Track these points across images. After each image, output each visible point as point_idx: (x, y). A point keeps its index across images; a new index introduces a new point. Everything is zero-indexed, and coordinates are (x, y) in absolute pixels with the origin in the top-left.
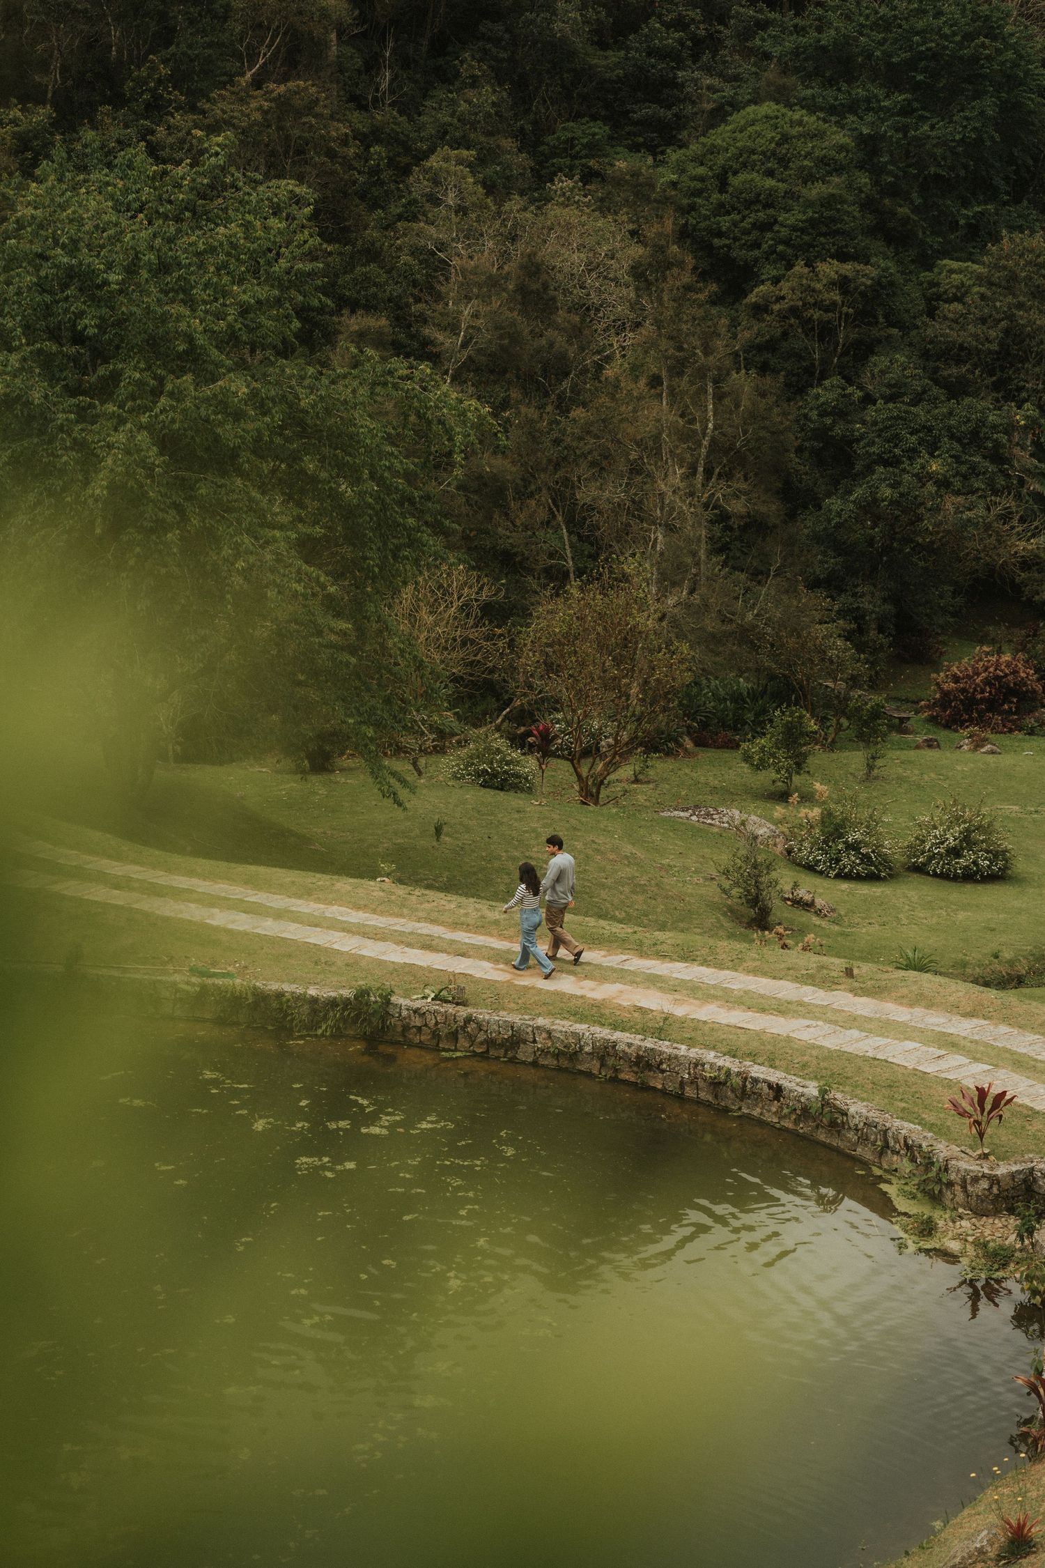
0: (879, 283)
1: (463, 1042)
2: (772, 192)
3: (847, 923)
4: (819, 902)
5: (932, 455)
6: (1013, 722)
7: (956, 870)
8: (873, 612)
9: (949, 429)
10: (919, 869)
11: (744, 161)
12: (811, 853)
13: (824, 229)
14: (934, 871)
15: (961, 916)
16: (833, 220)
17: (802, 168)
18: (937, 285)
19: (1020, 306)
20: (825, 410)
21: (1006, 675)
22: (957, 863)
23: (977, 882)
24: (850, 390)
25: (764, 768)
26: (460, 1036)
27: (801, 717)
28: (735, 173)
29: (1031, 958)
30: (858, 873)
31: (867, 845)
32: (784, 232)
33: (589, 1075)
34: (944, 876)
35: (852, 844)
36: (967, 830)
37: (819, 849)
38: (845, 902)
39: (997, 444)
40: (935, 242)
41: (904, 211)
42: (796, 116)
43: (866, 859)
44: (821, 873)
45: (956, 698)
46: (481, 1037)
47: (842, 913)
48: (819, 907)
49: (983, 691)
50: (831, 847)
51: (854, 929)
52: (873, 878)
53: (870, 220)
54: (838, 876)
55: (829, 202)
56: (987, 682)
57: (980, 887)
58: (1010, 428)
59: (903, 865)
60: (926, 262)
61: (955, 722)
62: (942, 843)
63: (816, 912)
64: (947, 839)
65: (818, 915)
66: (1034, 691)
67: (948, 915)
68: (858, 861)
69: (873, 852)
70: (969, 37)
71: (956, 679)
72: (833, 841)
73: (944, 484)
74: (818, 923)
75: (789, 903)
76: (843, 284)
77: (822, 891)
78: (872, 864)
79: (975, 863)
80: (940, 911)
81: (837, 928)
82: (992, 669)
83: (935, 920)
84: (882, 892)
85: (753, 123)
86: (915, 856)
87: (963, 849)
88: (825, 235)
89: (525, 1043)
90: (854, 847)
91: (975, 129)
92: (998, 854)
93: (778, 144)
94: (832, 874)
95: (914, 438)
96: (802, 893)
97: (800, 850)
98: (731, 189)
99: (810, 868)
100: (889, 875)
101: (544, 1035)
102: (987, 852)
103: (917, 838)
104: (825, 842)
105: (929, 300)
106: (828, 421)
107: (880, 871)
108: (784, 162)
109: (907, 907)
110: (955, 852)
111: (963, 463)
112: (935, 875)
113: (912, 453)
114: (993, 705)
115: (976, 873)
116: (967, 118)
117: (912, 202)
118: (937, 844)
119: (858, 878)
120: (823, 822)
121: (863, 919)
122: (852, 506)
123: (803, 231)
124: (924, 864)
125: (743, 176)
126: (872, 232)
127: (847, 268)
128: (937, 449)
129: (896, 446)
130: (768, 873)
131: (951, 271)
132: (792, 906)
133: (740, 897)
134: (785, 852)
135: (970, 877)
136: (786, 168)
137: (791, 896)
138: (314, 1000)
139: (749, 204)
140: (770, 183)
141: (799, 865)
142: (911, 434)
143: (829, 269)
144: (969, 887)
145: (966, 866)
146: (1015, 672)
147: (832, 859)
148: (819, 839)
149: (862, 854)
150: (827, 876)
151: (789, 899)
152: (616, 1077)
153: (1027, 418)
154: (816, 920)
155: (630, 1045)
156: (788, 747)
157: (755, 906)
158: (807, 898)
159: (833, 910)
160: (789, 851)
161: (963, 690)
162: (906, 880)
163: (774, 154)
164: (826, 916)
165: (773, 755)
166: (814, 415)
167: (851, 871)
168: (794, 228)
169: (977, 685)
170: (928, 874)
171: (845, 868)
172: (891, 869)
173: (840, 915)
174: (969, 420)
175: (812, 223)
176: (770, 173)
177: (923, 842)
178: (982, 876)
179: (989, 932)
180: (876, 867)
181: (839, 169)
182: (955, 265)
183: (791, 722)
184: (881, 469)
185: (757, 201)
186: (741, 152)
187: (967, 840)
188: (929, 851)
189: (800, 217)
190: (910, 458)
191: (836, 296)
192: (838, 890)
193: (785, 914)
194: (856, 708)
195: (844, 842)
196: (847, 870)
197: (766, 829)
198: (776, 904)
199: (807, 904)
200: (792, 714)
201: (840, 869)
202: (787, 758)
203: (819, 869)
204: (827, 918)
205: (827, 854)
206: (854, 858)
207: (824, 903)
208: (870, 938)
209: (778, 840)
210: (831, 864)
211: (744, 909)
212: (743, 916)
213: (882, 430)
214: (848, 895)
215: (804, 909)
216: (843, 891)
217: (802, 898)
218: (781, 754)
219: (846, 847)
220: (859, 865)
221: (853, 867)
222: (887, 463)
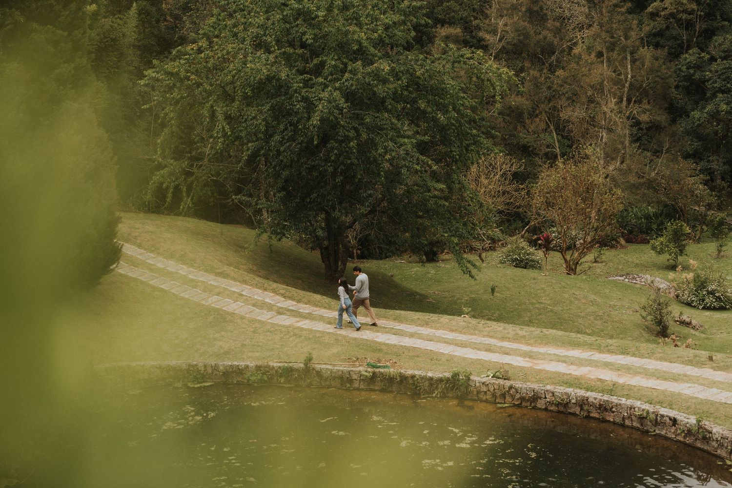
1: (508, 399)
3: (709, 333)
4: (694, 322)
8: (718, 170)
12: (689, 297)
20: (690, 66)
24: (703, 55)
25: (663, 253)
26: (506, 396)
27: (682, 226)
30: (714, 307)
31: (718, 291)
33: (574, 414)
37: (693, 295)
38: (707, 322)
43: (718, 299)
44: (695, 307)
46: (518, 396)
47: (706, 327)
48: (694, 325)
50: (699, 293)
51: (712, 336)
52: (722, 309)
54: (704, 308)
63: (692, 328)
65: (694, 329)
68: (714, 300)
69: (722, 295)
72: (701, 290)
74: (693, 333)
75: (678, 323)
77: (695, 316)
78: (722, 301)
81: (704, 335)
84: (728, 316)
89: (540, 399)
90: (712, 293)
94: (701, 307)
96: (685, 318)
97: (683, 295)
99: (689, 304)
100: (731, 307)
101: (551, 394)
104: (696, 291)
106: (692, 71)
107: (725, 305)
119: (715, 309)
120: (695, 281)
121: (718, 330)
122: (705, 115)
129: (728, 83)
130: (666, 308)
132: (680, 324)
133: (652, 321)
134: (675, 297)
137: (679, 319)
138: (431, 379)
141: (683, 303)
147: (700, 300)
148: (693, 289)
149: (717, 297)
150: (698, 309)
151: (678, 321)
152: (589, 415)
154: (692, 332)
155: (595, 399)
156: (675, 242)
157: (660, 325)
158: (688, 320)
159: (701, 326)
160: (677, 296)
164: (698, 329)
165: (667, 246)
166: (684, 68)
167: (710, 305)
171: (707, 304)
172: (731, 304)
173: (705, 329)
180: (724, 303)
183: (676, 229)
184: (721, 95)
191: (694, 6)
192: (704, 316)
193: (676, 329)
194: (711, 220)
195: (706, 291)
196: (708, 305)
197: (664, 285)
198: (671, 324)
199: (687, 324)
200: (677, 225)
201: (704, 305)
202: (674, 247)
203: (693, 305)
204: (698, 331)
205: (697, 297)
206: (712, 299)
207: (696, 322)
208: (721, 340)
209: (671, 290)
210: (700, 302)
211: (654, 327)
212: (654, 330)
213: (720, 75)
214: (709, 318)
215: (686, 326)
216: (707, 316)
217: (685, 320)
218: (671, 245)
219: (707, 293)
220: (714, 302)
221: (712, 304)
222: (723, 92)
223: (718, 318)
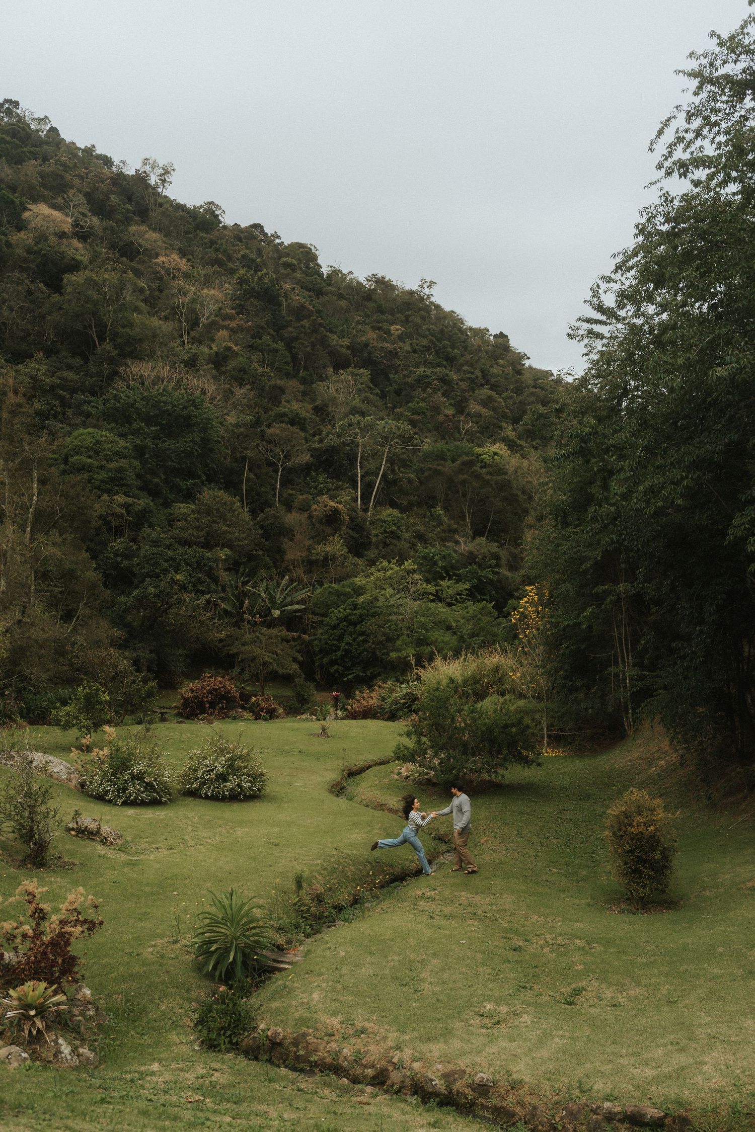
0: (145, 510)
2: (90, 465)
3: (133, 850)
4: (105, 829)
5: (176, 572)
6: (225, 713)
7: (224, 792)
8: (145, 657)
9: (185, 560)
10: (193, 794)
11: (77, 451)
12: (101, 784)
13: (117, 483)
14: (206, 794)
15: (240, 832)
16: (121, 479)
17: (106, 455)
18: (174, 514)
19: (214, 522)
20: (117, 554)
21: (220, 688)
22: (224, 786)
23: (241, 801)
24: (131, 544)
25: (70, 727)
27: (97, 690)
28: (72, 456)
29: (325, 873)
30: (142, 800)
31: (150, 774)
32: (97, 483)
34: (214, 798)
35: (137, 776)
36: (231, 759)
37: (108, 781)
38: (131, 827)
39: (211, 569)
40: (172, 496)
41: (157, 480)
42: (104, 433)
43: (149, 787)
44: (110, 801)
45: (192, 702)
47: (129, 839)
48: (104, 835)
49: (207, 697)
50: (118, 778)
51: (142, 857)
52: (155, 803)
53: (139, 483)
54: (125, 804)
55: (119, 470)
56: (210, 692)
57: (244, 805)
58: (217, 560)
59: (179, 791)
60: (167, 504)
61: (192, 715)
62: (212, 770)
63: (101, 841)
64: (216, 767)
65: (104, 844)
66: (235, 697)
67: (228, 832)
68: (142, 789)
69: (155, 780)
70: (185, 408)
71: (192, 691)
72: (121, 773)
73: (183, 587)
74: (103, 852)
75: (73, 833)
76: (127, 506)
77: (108, 818)
78: (155, 790)
79: (239, 785)
80: (220, 829)
81: (123, 857)
82: (212, 685)
83: (218, 838)
84: (166, 815)
85: (82, 435)
86: (189, 783)
87: (229, 775)
88: (118, 486)
90: (139, 777)
91: (189, 446)
92: (256, 777)
93: (94, 444)
94: (120, 801)
95: (166, 564)
96: (87, 821)
97: (91, 782)
98: (70, 464)
99: (100, 798)
100: (169, 799)
102: (249, 776)
103: (190, 768)
104: (113, 774)
105: (169, 522)
106: (119, 559)
107: (161, 797)
108: (97, 453)
109: (190, 828)
110: (223, 778)
111: (193, 577)
112: (207, 797)
113: (166, 572)
114: (213, 705)
115: (240, 794)
116: (185, 441)
117: (160, 478)
118: (207, 771)
119: (143, 804)
120: (111, 758)
121: (150, 843)
122: (132, 599)
123: (107, 483)
124: (197, 789)
125: (76, 457)
126: (141, 489)
127: (129, 500)
128: (179, 570)
129: (156, 568)
130: (43, 802)
131: (180, 508)
132: (77, 836)
133: (13, 832)
134: (79, 786)
135: (235, 797)
136: (98, 455)
137: (75, 826)
139: (79, 470)
140: (89, 460)
141: (91, 796)
142: (165, 562)
143: (120, 499)
144: (236, 806)
145: (232, 788)
146: (225, 686)
147: (120, 789)
148: (108, 772)
149: (146, 783)
150: (116, 804)
151: (73, 829)
153: (226, 555)
154: (101, 849)
156: (87, 712)
157: (29, 841)
158: (93, 826)
159: (119, 837)
160: (83, 785)
161: (196, 697)
162: (183, 803)
163: (92, 448)
164: (112, 843)
165: (76, 718)
166: (111, 556)
167: (136, 798)
168: (102, 481)
169: (204, 694)
170: (200, 797)
171: (131, 796)
172: (170, 794)
173: (126, 841)
174: (195, 557)
175: (111, 479)
176: (90, 457)
177: (195, 771)
178: (245, 796)
179: (274, 847)
180: (158, 793)
181: (125, 457)
182: (182, 505)
183: (90, 694)
184: (149, 579)
185: (83, 469)
186: (76, 446)
187: (232, 768)
188: (201, 778)
189: (105, 476)
190: (164, 574)
191: (123, 511)
192: (125, 816)
193: (67, 847)
194: (137, 689)
195: (130, 774)
196: (132, 798)
197: (61, 767)
198: (55, 835)
199: (92, 833)
200: (91, 687)
201: (126, 797)
202: (86, 720)
203: (107, 798)
204: (113, 847)
205: (115, 785)
206: (138, 787)
207: (109, 830)
208: (158, 866)
209: (72, 776)
210: (119, 793)
211: (19, 845)
212: (17, 852)
213: (148, 560)
214: (134, 820)
215: (89, 838)
216: (130, 816)
217: (86, 827)
218: (82, 717)
219: (132, 778)
220: (144, 792)
221: (138, 795)
222: (151, 577)
223: (149, 819)
